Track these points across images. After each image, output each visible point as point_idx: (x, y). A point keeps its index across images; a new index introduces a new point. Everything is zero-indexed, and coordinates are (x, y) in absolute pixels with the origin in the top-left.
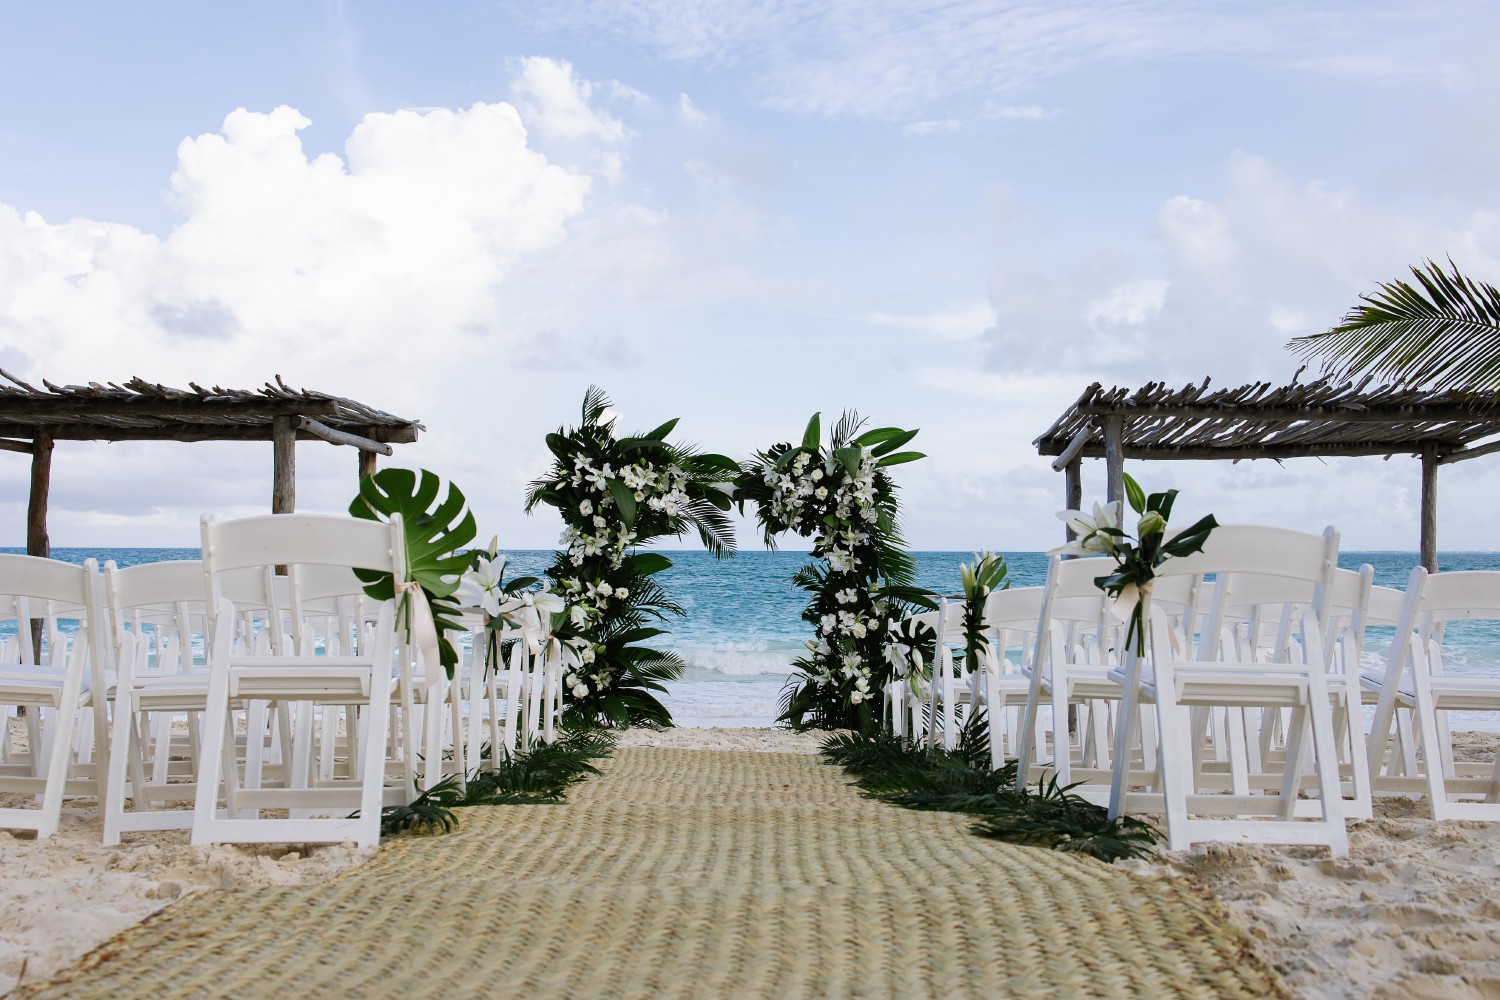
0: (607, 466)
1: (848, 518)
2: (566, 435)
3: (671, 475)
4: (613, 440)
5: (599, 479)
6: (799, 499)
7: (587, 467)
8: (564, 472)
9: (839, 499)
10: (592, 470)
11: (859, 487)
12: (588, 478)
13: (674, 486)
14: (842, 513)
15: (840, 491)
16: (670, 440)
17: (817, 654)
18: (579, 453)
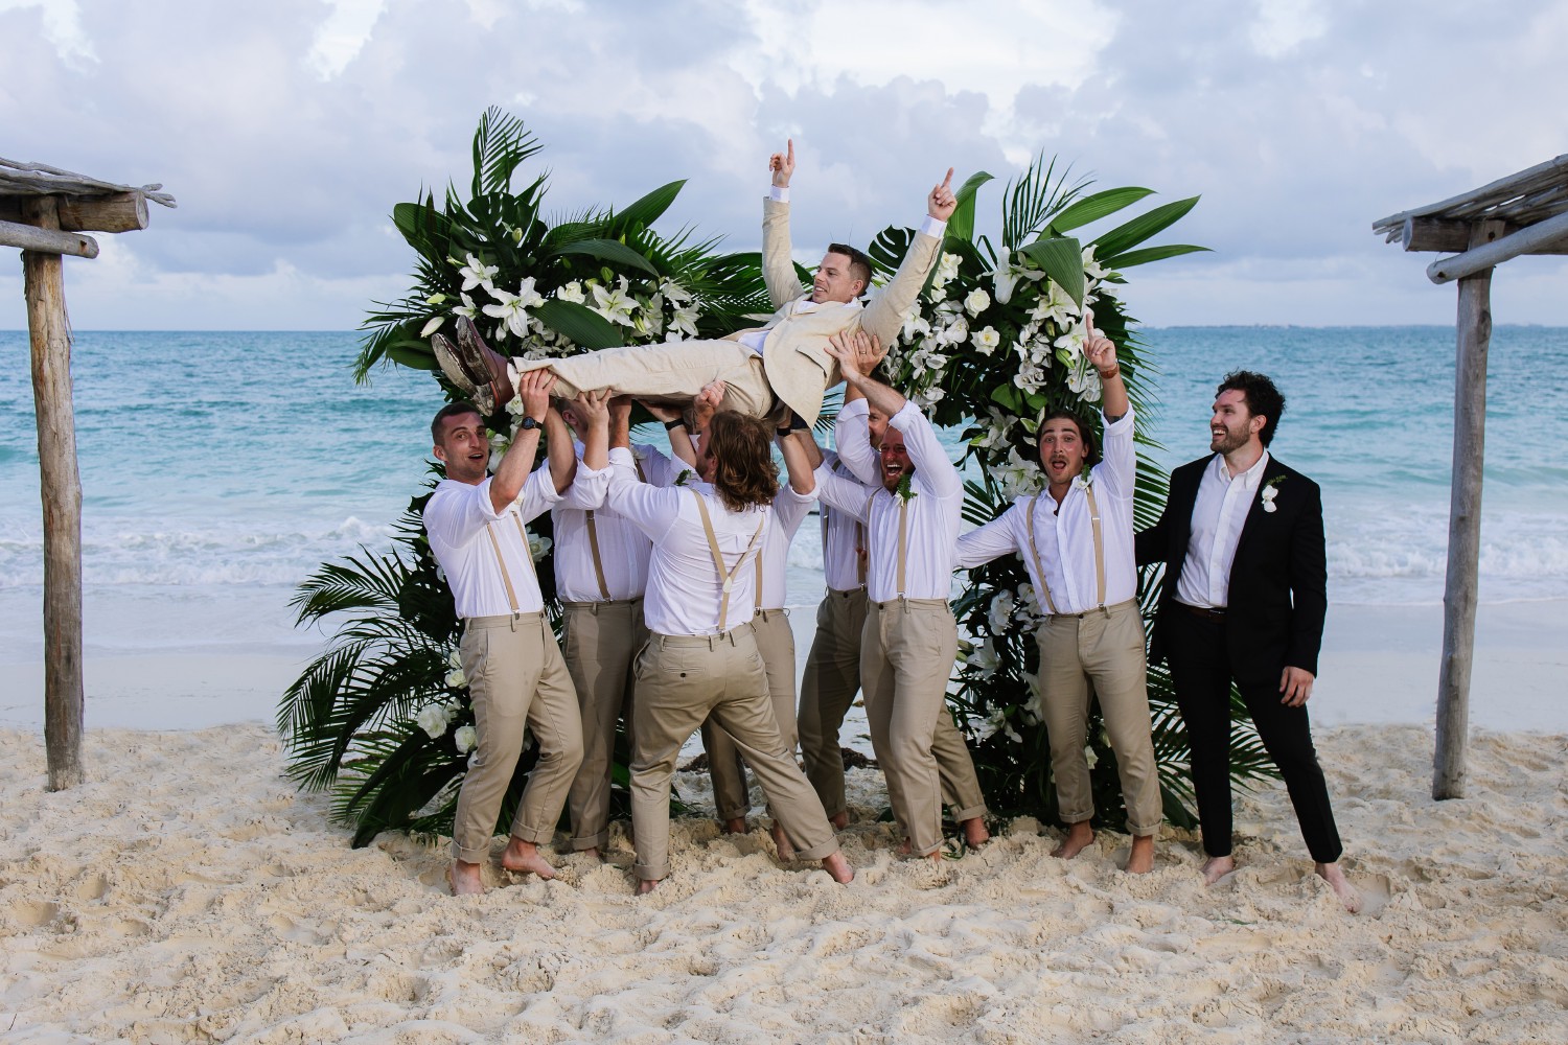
0: (528, 284)
1: (1040, 391)
2: (440, 207)
3: (666, 300)
4: (540, 227)
5: (513, 312)
6: (936, 351)
7: (488, 286)
8: (438, 298)
9: (1023, 353)
10: (498, 294)
11: (1063, 325)
12: (489, 310)
13: (672, 327)
14: (1027, 380)
15: (1024, 336)
16: (664, 230)
17: (972, 668)
18: (469, 256)
